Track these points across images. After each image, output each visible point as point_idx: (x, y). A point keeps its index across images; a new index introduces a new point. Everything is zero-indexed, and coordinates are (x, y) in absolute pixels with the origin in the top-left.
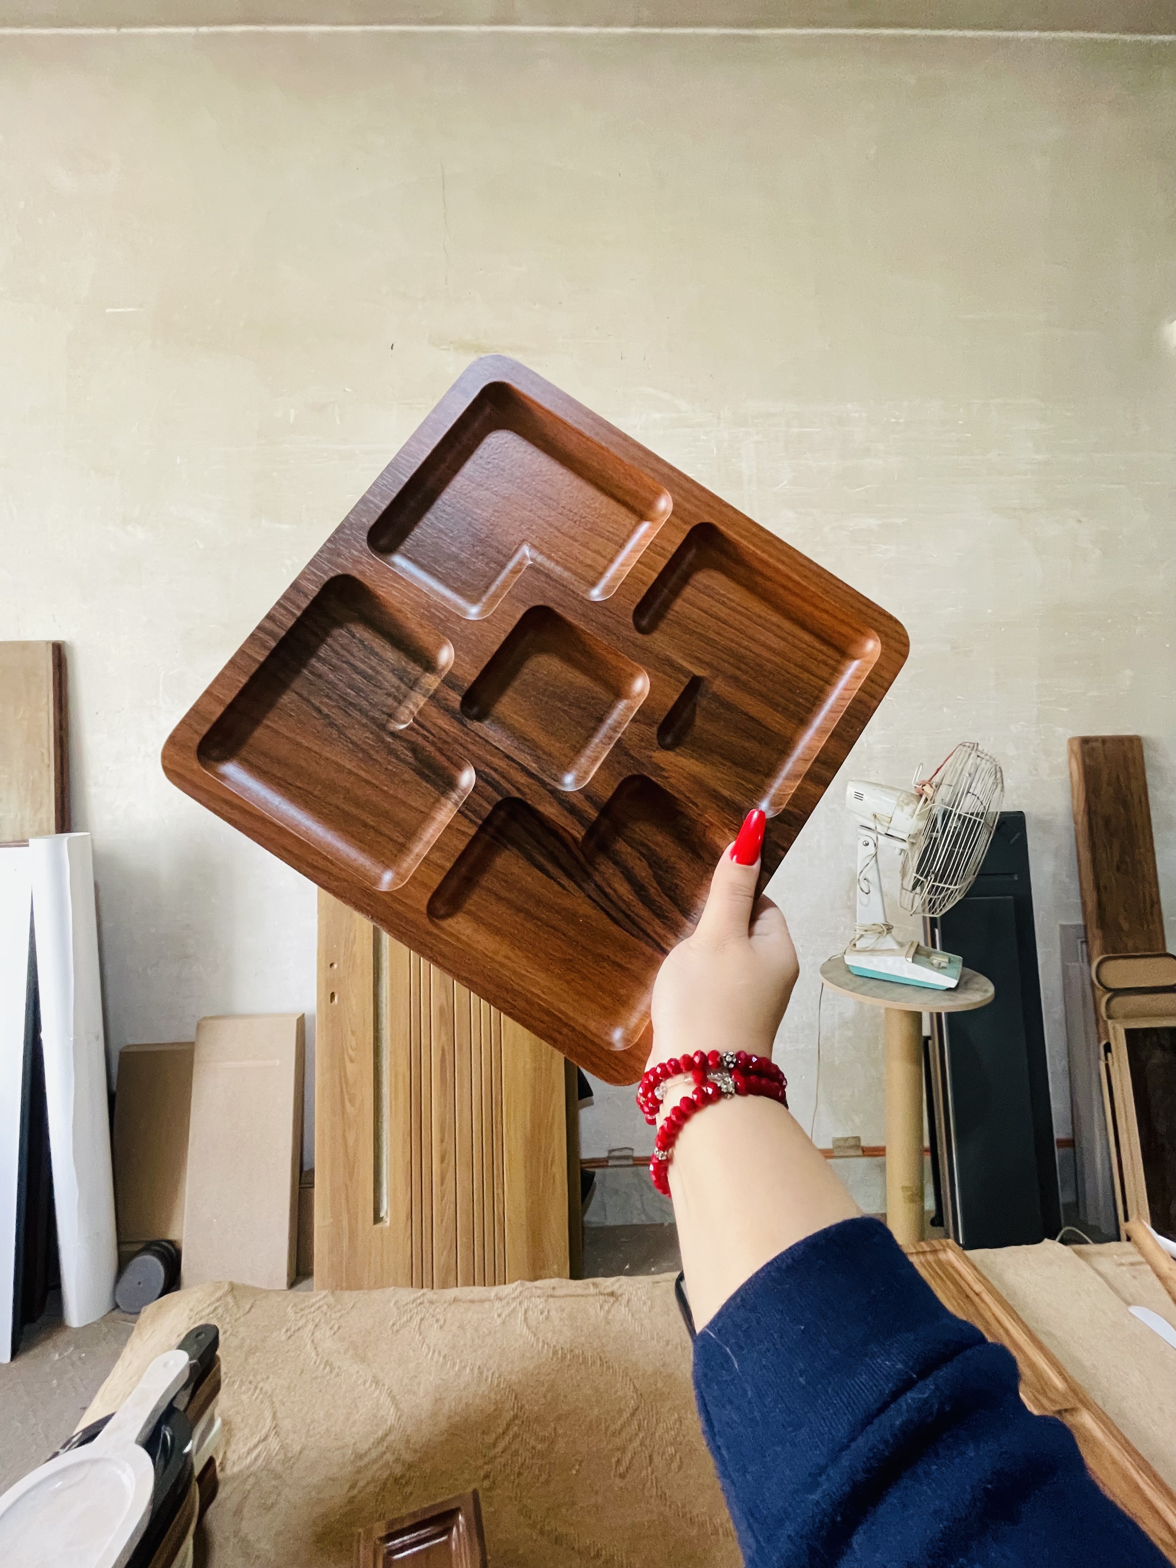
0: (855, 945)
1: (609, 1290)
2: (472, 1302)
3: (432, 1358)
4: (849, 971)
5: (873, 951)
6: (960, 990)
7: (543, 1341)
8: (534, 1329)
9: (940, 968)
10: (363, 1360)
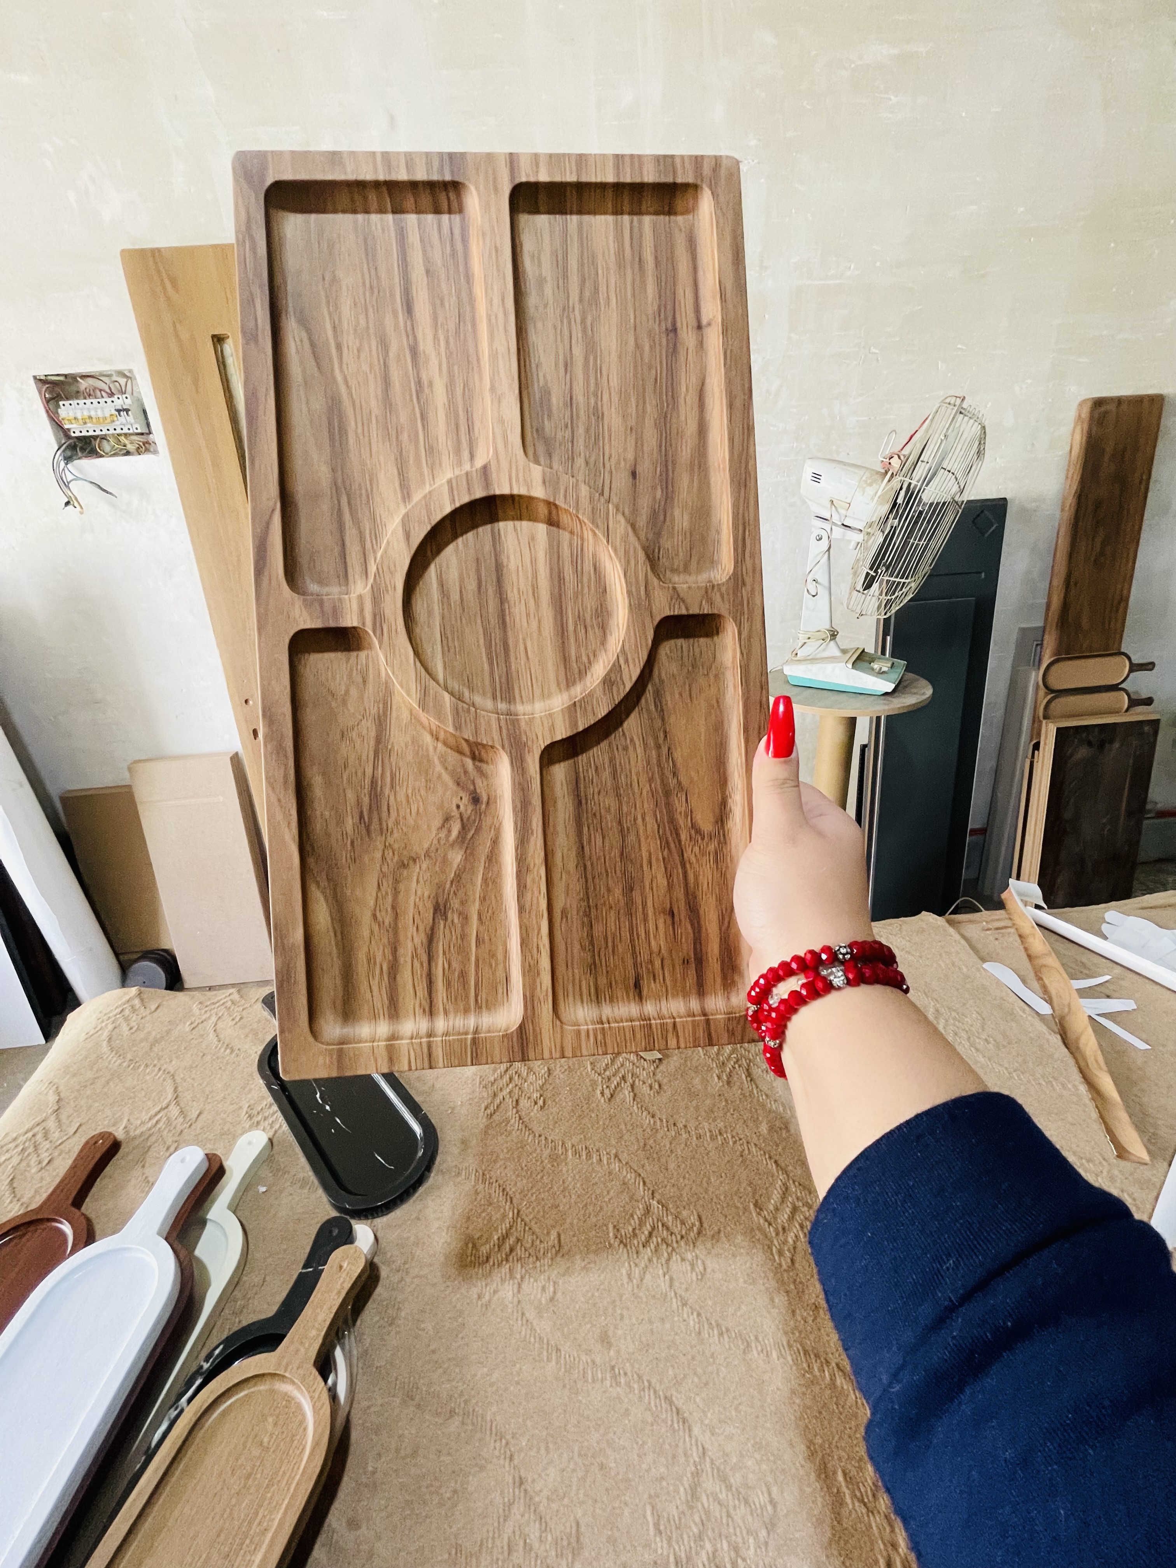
0: (796, 655)
4: (787, 682)
5: (812, 660)
6: (896, 694)
9: (881, 673)
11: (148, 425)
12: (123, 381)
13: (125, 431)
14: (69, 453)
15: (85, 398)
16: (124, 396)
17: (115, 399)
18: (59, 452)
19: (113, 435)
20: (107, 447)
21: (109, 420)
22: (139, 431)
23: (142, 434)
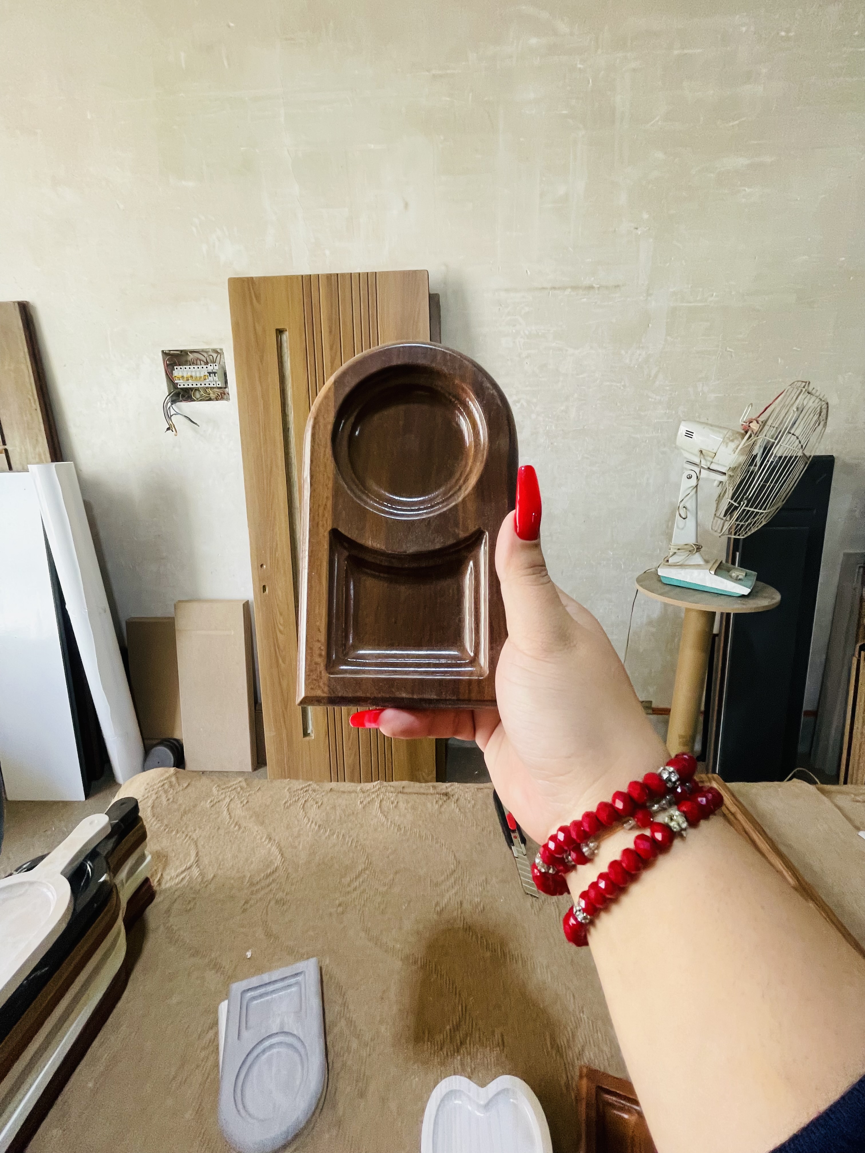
0: (668, 561)
1: (444, 791)
2: (344, 792)
3: (310, 826)
4: (660, 581)
5: (682, 566)
6: (751, 597)
7: (391, 822)
8: (386, 813)
9: (737, 580)
10: (262, 823)
11: (226, 382)
12: (215, 355)
13: (212, 385)
14: (174, 398)
15: (190, 365)
16: (214, 364)
17: (209, 366)
18: (168, 397)
19: (203, 387)
20: (198, 395)
21: (202, 378)
22: (220, 386)
23: (221, 388)
